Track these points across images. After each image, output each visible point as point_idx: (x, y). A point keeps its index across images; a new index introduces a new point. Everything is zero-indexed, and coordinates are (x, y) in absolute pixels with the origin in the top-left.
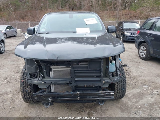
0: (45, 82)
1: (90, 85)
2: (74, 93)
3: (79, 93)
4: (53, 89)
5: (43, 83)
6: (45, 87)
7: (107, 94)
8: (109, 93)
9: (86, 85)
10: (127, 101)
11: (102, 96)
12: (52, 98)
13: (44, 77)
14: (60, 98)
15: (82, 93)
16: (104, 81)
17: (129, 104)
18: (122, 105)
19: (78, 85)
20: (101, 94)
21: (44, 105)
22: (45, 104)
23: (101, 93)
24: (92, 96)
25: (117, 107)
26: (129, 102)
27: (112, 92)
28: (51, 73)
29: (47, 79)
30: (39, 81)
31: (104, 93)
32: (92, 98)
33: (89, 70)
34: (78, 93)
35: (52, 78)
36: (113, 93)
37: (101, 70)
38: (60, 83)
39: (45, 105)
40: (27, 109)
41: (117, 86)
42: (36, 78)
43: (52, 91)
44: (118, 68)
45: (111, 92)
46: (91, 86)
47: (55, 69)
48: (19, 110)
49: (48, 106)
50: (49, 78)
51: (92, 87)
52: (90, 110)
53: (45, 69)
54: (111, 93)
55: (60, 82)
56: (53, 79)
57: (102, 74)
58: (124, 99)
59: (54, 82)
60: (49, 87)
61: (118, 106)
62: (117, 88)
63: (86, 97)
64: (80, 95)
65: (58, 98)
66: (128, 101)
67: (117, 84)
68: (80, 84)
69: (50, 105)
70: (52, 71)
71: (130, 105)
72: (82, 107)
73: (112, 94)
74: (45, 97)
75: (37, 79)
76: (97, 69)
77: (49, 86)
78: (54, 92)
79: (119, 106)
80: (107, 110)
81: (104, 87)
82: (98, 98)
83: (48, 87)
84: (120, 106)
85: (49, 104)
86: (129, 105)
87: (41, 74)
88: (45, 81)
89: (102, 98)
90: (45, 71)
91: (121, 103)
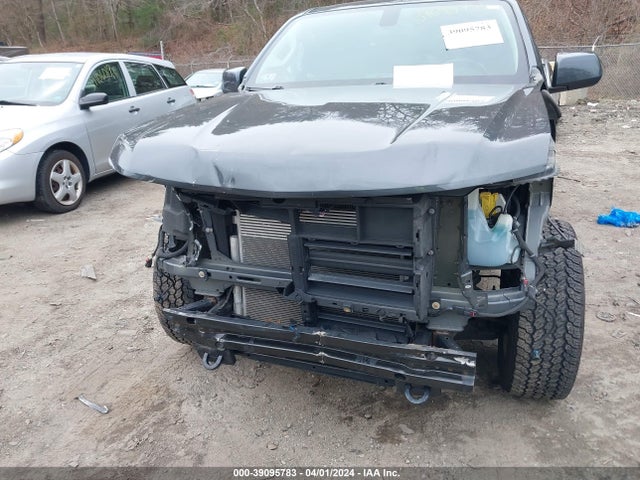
0: (209, 274)
1: (365, 309)
2: (306, 331)
3: (323, 333)
4: (240, 303)
5: (202, 274)
6: (211, 292)
7: (439, 359)
8: (451, 356)
9: (347, 304)
10: (589, 415)
11: (419, 364)
12: (227, 337)
13: (206, 254)
14: (256, 341)
15: (334, 335)
16: (439, 301)
17: (595, 432)
18: (554, 429)
19: (320, 304)
20: (414, 357)
21: (202, 357)
22: (206, 354)
23: (416, 352)
24: (376, 356)
25: (528, 430)
26: (598, 421)
27: (466, 357)
28: (233, 240)
29: (218, 265)
30: (190, 266)
31: (427, 354)
32: (378, 363)
33: (360, 245)
34: (318, 333)
35: (239, 263)
36: (471, 359)
37: (412, 248)
38: (259, 283)
39: (205, 359)
40: (176, 366)
41: (527, 336)
42: (185, 253)
43: (238, 311)
44: (530, 254)
45: (461, 356)
46: (370, 312)
47: (249, 227)
48: (151, 362)
49: (215, 365)
50: (226, 258)
51: (375, 318)
52: (397, 415)
53: (209, 223)
54: (463, 361)
55: (258, 280)
56: (242, 264)
57: (421, 271)
58: (582, 405)
59: (240, 278)
60: (227, 294)
61: (534, 429)
62: (531, 346)
63: (353, 357)
64: (329, 346)
65: (247, 340)
66: (595, 418)
67: (529, 328)
68: (325, 299)
69: (222, 361)
70: (240, 235)
71: (595, 439)
72: (368, 400)
73: (465, 365)
74: (205, 329)
75: (183, 259)
76: (397, 244)
77: (227, 291)
78: (245, 315)
79: (538, 428)
80: (472, 434)
81: (439, 328)
82: (402, 372)
83: (223, 296)
84: (544, 430)
85: (220, 357)
86: (594, 436)
87: (197, 242)
88: (209, 270)
89: (419, 375)
90: (208, 230)
91: (553, 420)
